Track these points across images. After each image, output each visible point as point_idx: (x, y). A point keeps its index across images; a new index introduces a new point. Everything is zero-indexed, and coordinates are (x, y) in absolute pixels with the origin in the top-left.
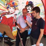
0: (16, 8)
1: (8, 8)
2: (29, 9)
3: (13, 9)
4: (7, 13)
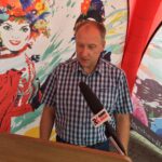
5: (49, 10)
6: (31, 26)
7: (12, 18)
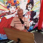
0: (18, 7)
4: (7, 13)
5: (20, 3)
7: (12, 5)
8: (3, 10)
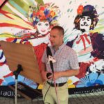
1: (34, 23)
2: (85, 23)
3: (47, 25)
6: (50, 23)
8: (27, 29)
